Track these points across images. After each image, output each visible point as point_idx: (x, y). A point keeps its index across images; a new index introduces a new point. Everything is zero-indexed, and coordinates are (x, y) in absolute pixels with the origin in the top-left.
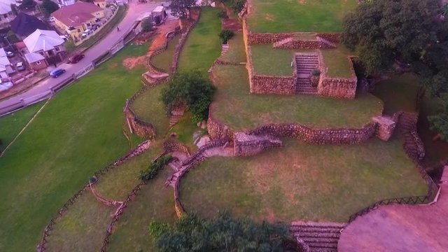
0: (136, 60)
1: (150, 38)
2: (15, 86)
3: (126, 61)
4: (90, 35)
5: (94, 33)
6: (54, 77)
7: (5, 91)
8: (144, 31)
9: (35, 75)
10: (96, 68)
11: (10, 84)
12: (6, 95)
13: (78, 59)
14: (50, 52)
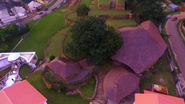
0: (65, 10)
1: (69, 4)
2: (28, 17)
3: (62, 10)
4: (49, 4)
5: (50, 3)
6: (40, 14)
7: (25, 18)
8: (66, 2)
9: (33, 14)
10: (52, 12)
11: (27, 16)
12: (26, 19)
13: (46, 10)
14: (37, 8)
